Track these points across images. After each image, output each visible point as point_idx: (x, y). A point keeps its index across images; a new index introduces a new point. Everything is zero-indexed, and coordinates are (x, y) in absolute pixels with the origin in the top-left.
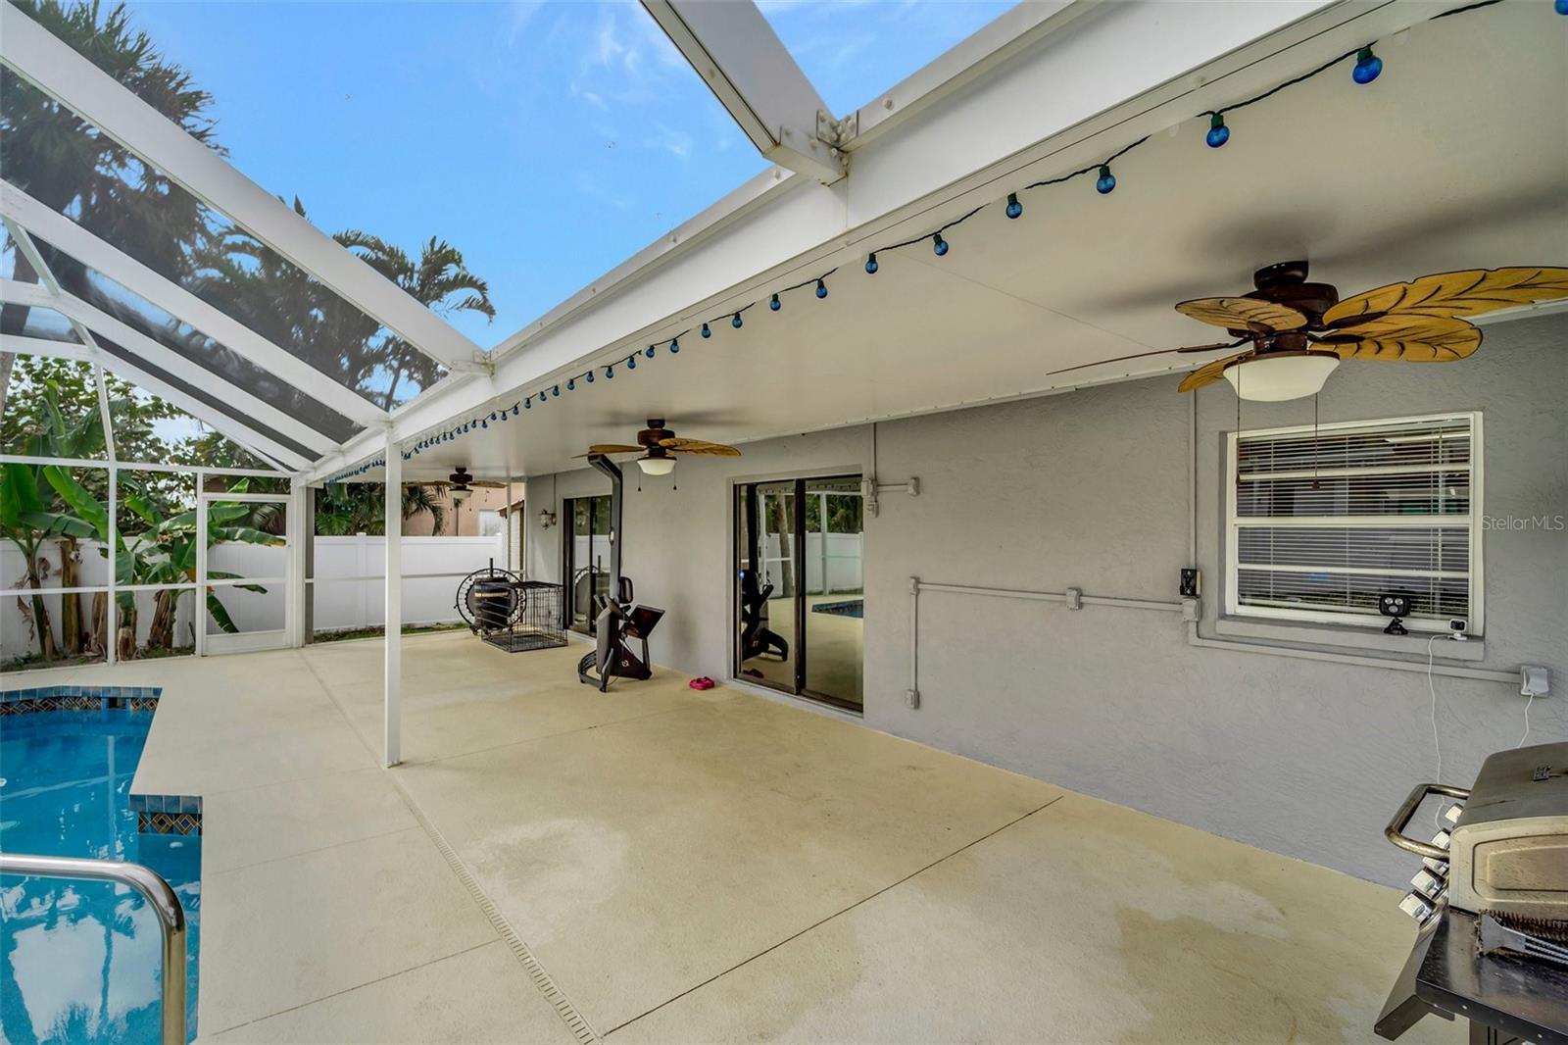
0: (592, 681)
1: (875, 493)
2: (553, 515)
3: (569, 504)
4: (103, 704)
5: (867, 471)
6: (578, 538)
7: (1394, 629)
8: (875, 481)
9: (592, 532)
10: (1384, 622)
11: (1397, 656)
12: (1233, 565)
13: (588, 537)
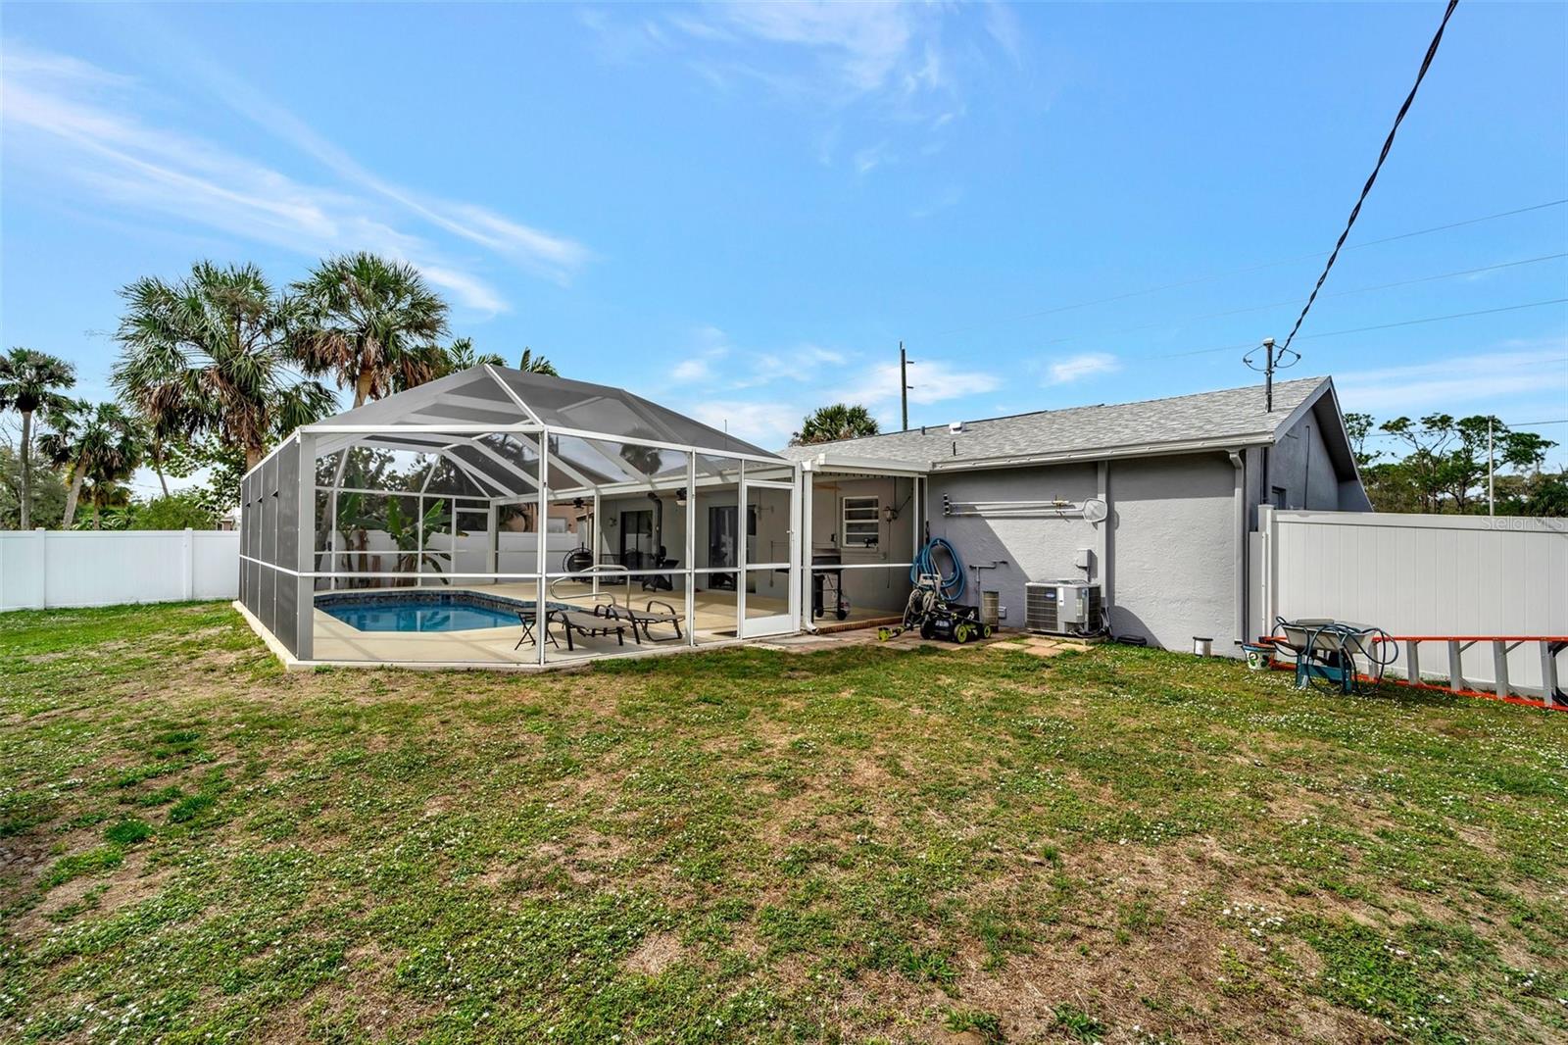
0: (649, 590)
1: (759, 512)
2: (615, 520)
3: (623, 514)
4: (440, 597)
5: (757, 504)
6: (628, 535)
7: (867, 547)
8: (760, 508)
9: (638, 532)
10: (865, 545)
11: (868, 553)
12: (845, 533)
13: (635, 535)
